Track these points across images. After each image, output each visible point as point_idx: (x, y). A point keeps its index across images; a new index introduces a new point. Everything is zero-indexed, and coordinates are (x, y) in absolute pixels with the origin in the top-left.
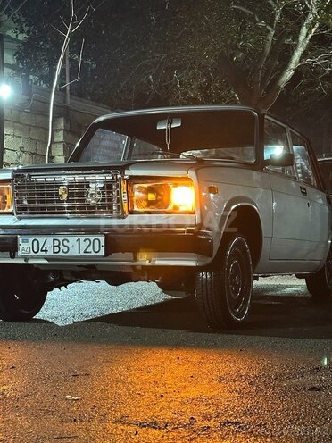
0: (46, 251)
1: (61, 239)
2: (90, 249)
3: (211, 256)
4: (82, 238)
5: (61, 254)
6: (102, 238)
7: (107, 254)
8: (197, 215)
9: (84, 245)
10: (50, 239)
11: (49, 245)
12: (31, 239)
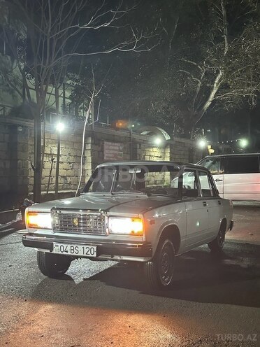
0: (67, 252)
1: (75, 246)
2: (89, 253)
3: (151, 256)
4: (85, 247)
5: (74, 254)
6: (95, 248)
7: (97, 255)
8: (144, 237)
9: (86, 250)
10: (69, 246)
11: (69, 249)
12: (60, 245)
